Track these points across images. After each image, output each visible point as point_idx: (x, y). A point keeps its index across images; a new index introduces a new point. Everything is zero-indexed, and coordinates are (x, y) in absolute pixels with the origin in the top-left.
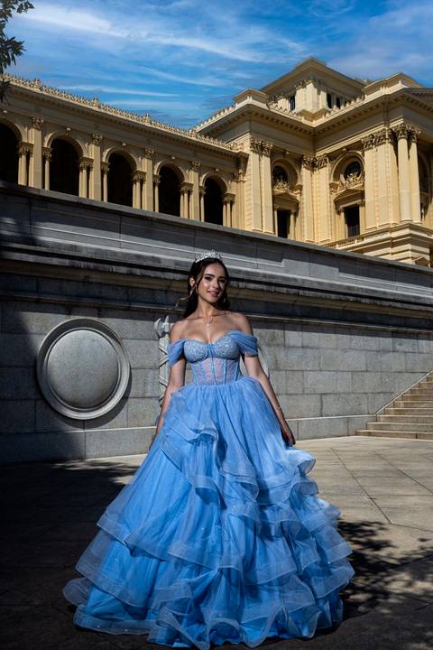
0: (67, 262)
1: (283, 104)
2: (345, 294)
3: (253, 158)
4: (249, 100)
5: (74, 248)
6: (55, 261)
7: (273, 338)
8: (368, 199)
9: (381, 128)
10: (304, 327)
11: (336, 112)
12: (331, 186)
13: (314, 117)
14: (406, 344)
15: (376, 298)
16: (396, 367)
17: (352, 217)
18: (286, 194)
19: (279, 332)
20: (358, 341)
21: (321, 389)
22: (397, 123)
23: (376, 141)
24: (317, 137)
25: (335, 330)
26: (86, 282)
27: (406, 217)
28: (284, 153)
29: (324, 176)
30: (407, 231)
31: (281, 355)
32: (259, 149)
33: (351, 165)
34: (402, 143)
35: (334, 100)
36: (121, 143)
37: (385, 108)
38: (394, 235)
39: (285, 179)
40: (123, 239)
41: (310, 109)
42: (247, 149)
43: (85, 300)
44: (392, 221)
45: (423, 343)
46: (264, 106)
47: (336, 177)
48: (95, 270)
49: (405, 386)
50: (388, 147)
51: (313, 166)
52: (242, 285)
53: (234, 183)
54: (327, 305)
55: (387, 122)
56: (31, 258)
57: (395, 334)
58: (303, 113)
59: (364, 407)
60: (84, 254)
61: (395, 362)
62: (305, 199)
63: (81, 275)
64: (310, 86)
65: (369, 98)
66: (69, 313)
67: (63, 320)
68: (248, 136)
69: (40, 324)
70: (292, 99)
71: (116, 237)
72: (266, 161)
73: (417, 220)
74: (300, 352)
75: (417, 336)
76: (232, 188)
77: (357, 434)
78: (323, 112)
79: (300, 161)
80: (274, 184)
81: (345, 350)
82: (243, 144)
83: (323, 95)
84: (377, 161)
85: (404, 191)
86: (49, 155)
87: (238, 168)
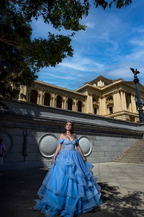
0: (46, 121)
1: (95, 85)
2: (109, 127)
3: (88, 97)
4: (87, 84)
5: (48, 117)
6: (44, 120)
7: (93, 138)
8: (114, 105)
9: (117, 90)
10: (100, 135)
11: (106, 87)
12: (106, 102)
13: (102, 88)
14: (125, 139)
15: (117, 128)
16: (123, 145)
17: (111, 109)
18: (96, 104)
19: (94, 136)
20: (113, 138)
21: (105, 150)
22: (120, 89)
23: (116, 93)
24: (102, 92)
25: (107, 136)
26: (50, 125)
27: (123, 109)
28: (95, 95)
29: (104, 100)
30: (124, 112)
31: (95, 142)
32: (90, 95)
33: (110, 98)
34: (122, 93)
35: (106, 84)
36: (60, 94)
37: (117, 85)
38: (121, 113)
39: (96, 101)
40: (59, 115)
41: (101, 86)
42: (87, 95)
43: (50, 129)
44: (120, 110)
45: (129, 139)
46: (90, 85)
47: (107, 100)
48: (52, 122)
49: (125, 149)
50: (118, 94)
51: (102, 98)
52: (85, 125)
53: (84, 102)
54: (105, 130)
55: (118, 89)
56: (39, 120)
57: (122, 137)
58: (99, 87)
59: (115, 155)
60: (50, 119)
61: (122, 144)
62: (100, 105)
63: (49, 123)
64: (101, 81)
65: (114, 84)
66: (46, 132)
68: (87, 92)
69: (40, 134)
70: (97, 84)
71: (57, 115)
72: (91, 97)
73: (126, 110)
74: (99, 141)
75: (127, 137)
76: (84, 103)
77: (114, 161)
78: (104, 87)
79: (99, 97)
80: (93, 102)
81: (110, 141)
82: (86, 94)
83: (103, 83)
84: (116, 97)
85: (123, 103)
86: (44, 96)
87: (85, 98)
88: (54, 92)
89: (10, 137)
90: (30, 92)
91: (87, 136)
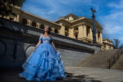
0: (31, 36)
1: (67, 19)
2: (73, 45)
3: (62, 26)
4: (62, 18)
5: (32, 34)
6: (29, 36)
7: (62, 50)
8: (79, 33)
9: (81, 23)
10: (67, 49)
11: (75, 21)
12: (74, 31)
13: (71, 21)
14: (83, 53)
15: (78, 46)
17: (76, 36)
18: (67, 32)
19: (63, 50)
20: (75, 52)
21: (69, 59)
22: (83, 23)
23: (80, 25)
24: (72, 24)
25: (72, 50)
26: (34, 39)
27: (84, 37)
28: (67, 26)
29: (73, 30)
30: (84, 39)
31: (63, 53)
32: (63, 25)
33: (76, 29)
34: (84, 26)
35: (74, 19)
36: (42, 23)
37: (82, 21)
38: (83, 39)
39: (67, 30)
41: (71, 20)
42: (61, 25)
43: (34, 42)
44: (82, 37)
45: (85, 53)
46: (64, 19)
47: (74, 30)
48: (35, 37)
49: (83, 59)
50: (82, 26)
51: (71, 28)
52: (58, 42)
53: (59, 30)
54: (71, 46)
55: (82, 23)
56: (26, 35)
57: (81, 52)
58: (70, 21)
59: (76, 62)
60: (34, 35)
61: (81, 56)
62: (70, 33)
63: (33, 38)
64: (71, 17)
65: (79, 19)
66: (31, 44)
67: (29, 45)
68: (62, 23)
69: (26, 45)
70: (68, 19)
72: (64, 27)
73: (86, 37)
74: (66, 53)
75: (84, 52)
76: (59, 31)
77: (75, 66)
78: (73, 21)
79: (69, 27)
80: (65, 31)
81: (73, 53)
82: (61, 24)
83: (73, 18)
84: (80, 28)
85: (84, 33)
86: (31, 24)
87: (60, 27)
88: (39, 21)
89: (5, 44)
90: (22, 20)
91: (59, 49)
